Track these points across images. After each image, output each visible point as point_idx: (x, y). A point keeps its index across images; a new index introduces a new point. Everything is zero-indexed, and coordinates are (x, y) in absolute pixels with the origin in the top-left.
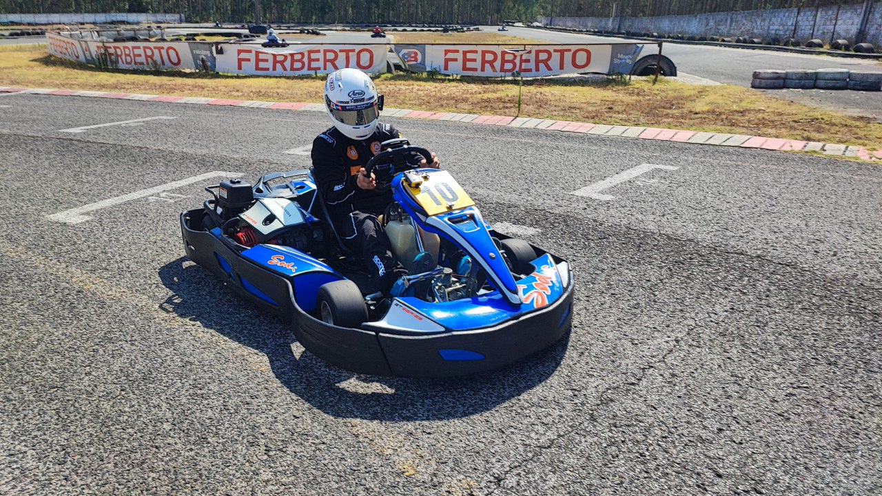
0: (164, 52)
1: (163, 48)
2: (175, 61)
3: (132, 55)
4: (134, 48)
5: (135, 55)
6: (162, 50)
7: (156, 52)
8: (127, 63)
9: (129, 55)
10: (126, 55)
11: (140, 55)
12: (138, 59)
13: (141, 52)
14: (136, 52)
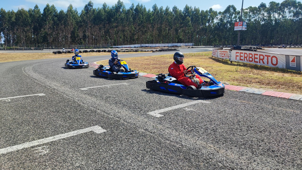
0: (270, 58)
1: (270, 56)
2: (275, 62)
3: (253, 57)
4: (255, 54)
5: (255, 58)
6: (269, 57)
7: (266, 58)
8: (250, 61)
9: (251, 57)
10: (249, 57)
11: (257, 58)
12: (256, 60)
13: (258, 57)
14: (256, 56)
